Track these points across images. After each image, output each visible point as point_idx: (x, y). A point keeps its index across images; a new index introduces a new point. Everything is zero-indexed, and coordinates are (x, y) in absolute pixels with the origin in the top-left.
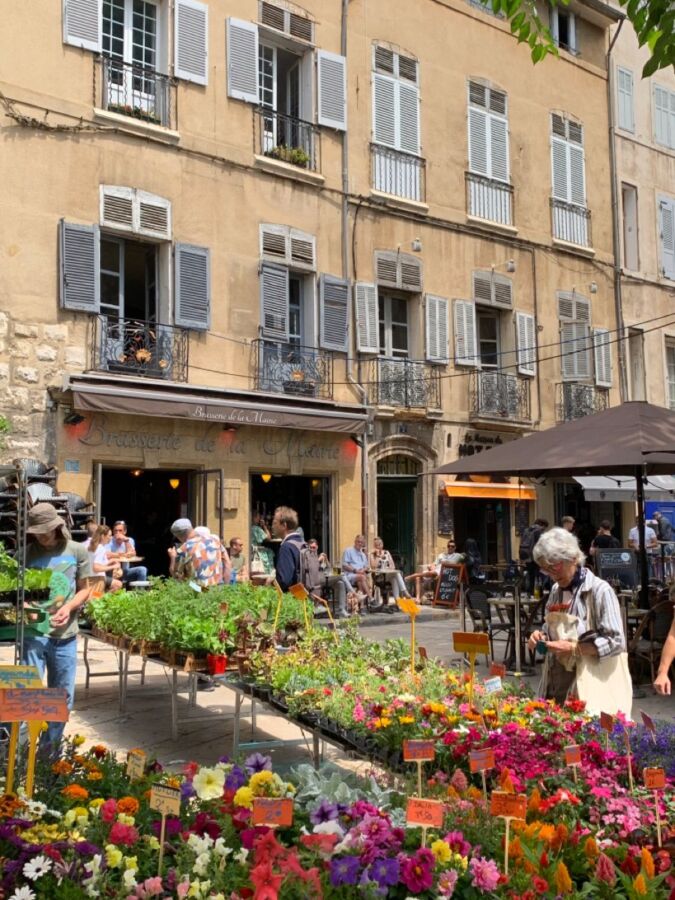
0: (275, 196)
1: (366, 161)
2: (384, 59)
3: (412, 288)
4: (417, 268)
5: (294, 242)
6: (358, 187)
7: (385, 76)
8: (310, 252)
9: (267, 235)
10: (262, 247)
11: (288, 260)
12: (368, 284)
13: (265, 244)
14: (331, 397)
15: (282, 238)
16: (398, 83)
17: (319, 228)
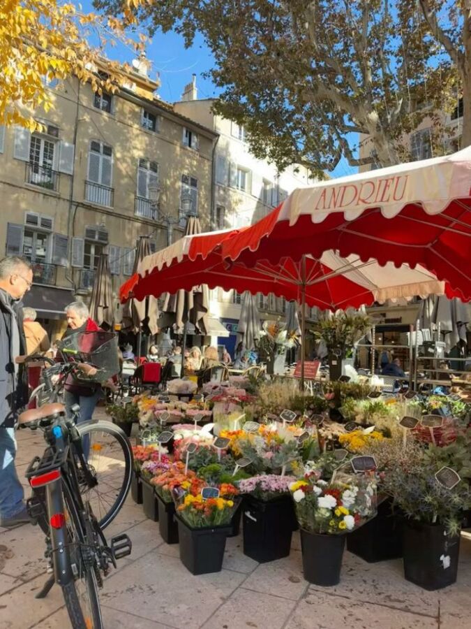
0: (34, 199)
1: (83, 187)
2: (95, 146)
3: (103, 242)
4: (107, 234)
5: (42, 219)
6: (78, 198)
7: (96, 154)
8: (51, 224)
9: (28, 216)
10: (25, 220)
11: (39, 226)
12: (80, 238)
13: (27, 219)
14: (55, 285)
15: (37, 217)
16: (102, 157)
17: (56, 214)
